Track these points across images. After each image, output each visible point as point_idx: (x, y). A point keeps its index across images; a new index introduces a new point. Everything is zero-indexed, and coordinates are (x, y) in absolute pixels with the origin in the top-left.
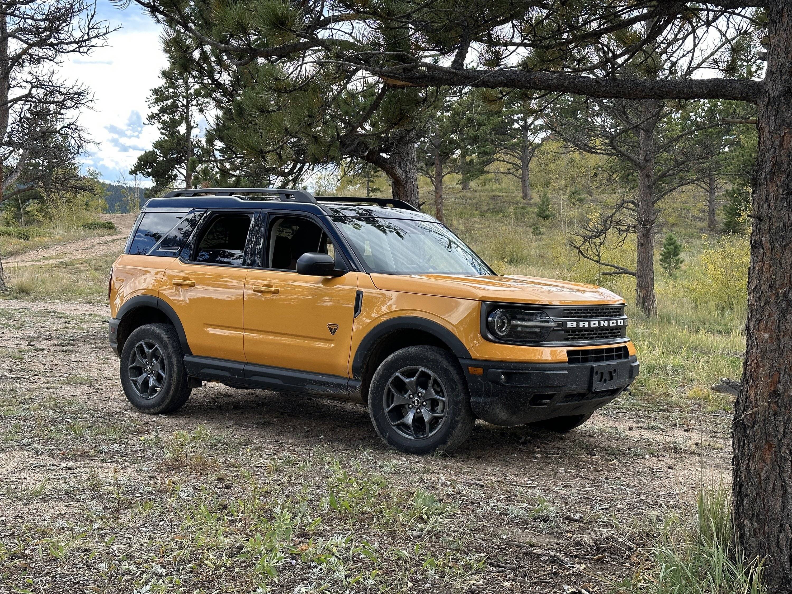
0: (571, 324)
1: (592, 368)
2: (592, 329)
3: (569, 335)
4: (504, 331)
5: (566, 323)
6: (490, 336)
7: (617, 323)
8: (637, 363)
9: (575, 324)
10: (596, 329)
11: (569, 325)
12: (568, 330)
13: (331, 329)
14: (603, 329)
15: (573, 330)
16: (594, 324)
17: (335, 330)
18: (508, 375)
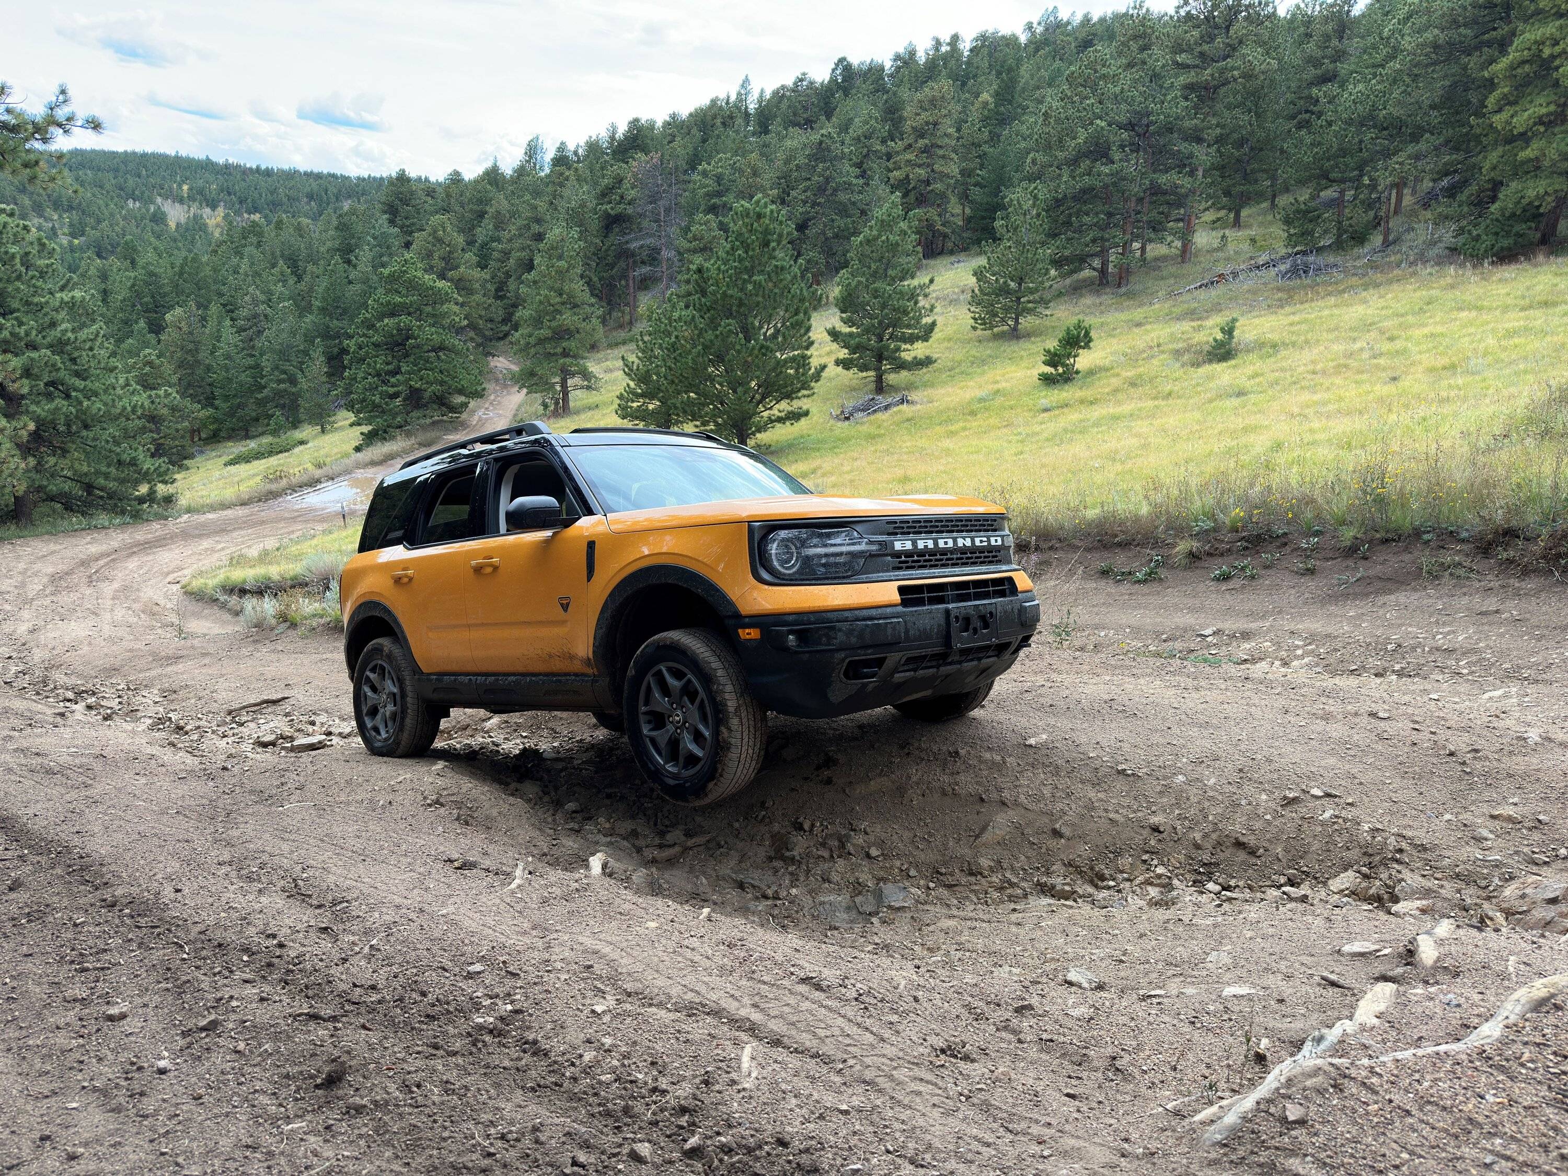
0: (902, 544)
1: (947, 612)
2: (944, 552)
3: (900, 562)
4: (793, 566)
5: (892, 543)
6: (766, 576)
7: (989, 541)
8: (1036, 602)
9: (908, 545)
10: (952, 551)
11: (898, 546)
12: (897, 555)
13: (562, 605)
14: (964, 550)
15: (908, 554)
16: (946, 543)
17: (568, 604)
18: (802, 636)
